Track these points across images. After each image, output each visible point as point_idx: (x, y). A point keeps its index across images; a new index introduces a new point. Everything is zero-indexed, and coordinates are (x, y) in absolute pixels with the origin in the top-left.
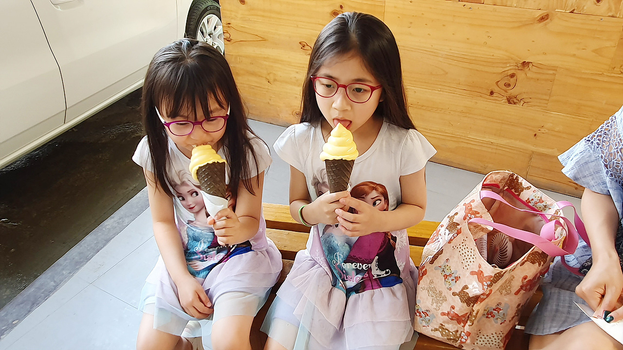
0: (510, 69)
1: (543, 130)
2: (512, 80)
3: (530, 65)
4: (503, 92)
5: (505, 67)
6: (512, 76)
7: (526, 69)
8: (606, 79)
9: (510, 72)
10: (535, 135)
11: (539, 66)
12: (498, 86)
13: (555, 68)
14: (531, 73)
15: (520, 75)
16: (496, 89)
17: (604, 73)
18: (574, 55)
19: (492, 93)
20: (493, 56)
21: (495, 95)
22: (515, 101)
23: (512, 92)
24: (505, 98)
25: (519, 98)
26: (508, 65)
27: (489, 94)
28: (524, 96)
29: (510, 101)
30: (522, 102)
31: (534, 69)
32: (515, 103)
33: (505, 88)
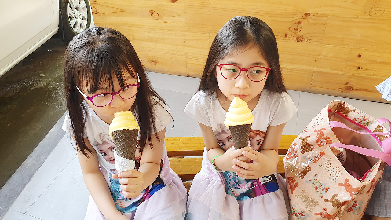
0: (297, 18)
1: (320, 57)
2: (299, 26)
3: (311, 15)
4: (293, 35)
5: (294, 18)
6: (299, 23)
7: (308, 18)
8: (360, 20)
9: (297, 21)
10: (315, 60)
11: (316, 15)
12: (290, 30)
13: (326, 16)
14: (311, 19)
15: (305, 22)
16: (289, 33)
17: (359, 17)
18: (339, 6)
19: (286, 35)
20: (286, 10)
21: (288, 36)
22: (302, 39)
23: (300, 33)
24: (295, 38)
25: (304, 37)
26: (296, 16)
27: (284, 36)
28: (307, 36)
29: (298, 39)
30: (306, 40)
31: (313, 17)
32: (301, 41)
33: (294, 31)
